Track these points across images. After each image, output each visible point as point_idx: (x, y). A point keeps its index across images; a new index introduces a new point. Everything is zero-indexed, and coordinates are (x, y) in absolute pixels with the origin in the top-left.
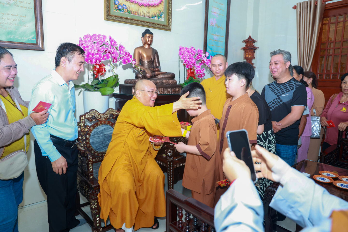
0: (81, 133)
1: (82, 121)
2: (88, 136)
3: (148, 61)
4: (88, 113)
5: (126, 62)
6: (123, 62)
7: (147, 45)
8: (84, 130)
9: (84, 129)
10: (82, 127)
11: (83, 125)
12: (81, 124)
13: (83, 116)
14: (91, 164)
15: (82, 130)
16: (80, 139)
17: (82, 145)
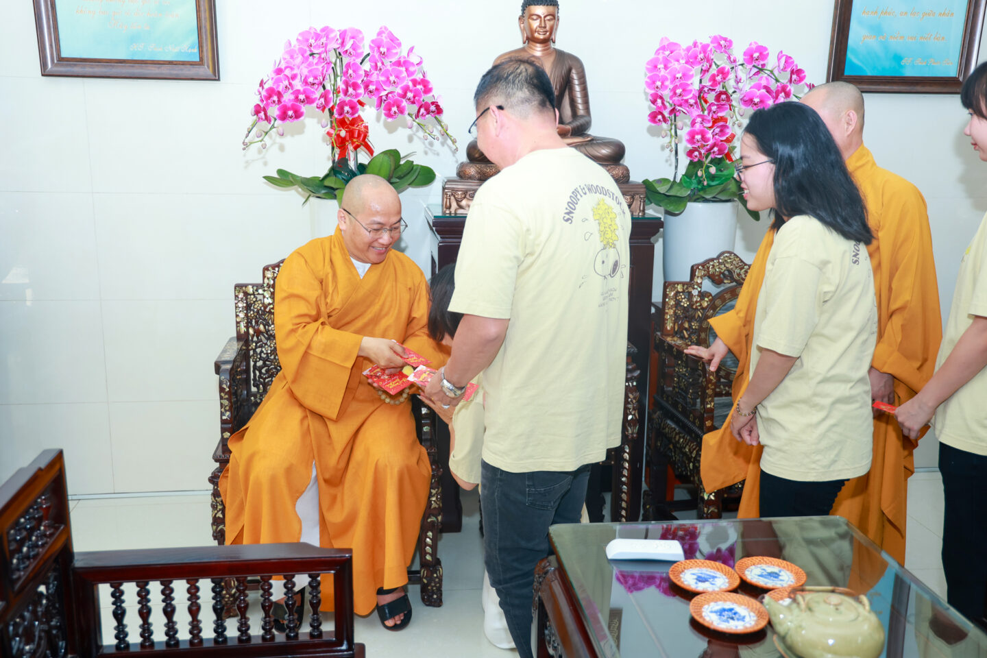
0: (264, 315)
1: (266, 281)
5: (393, 113)
6: (387, 113)
9: (271, 306)
10: (268, 299)
11: (268, 294)
12: (264, 291)
13: (271, 269)
14: (226, 401)
15: (267, 307)
16: (261, 332)
17: (267, 349)
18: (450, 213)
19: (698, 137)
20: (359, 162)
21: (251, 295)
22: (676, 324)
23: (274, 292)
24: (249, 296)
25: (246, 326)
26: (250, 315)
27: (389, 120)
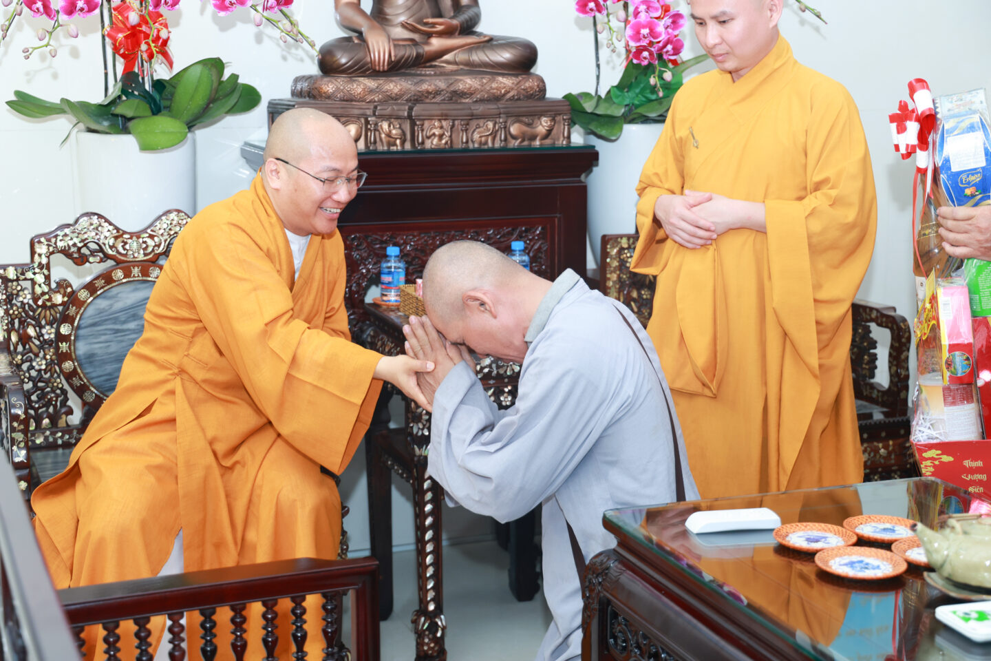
0: (34, 311)
1: (37, 259)
2: (65, 329)
4: (68, 226)
6: (218, 3)
8: (50, 300)
9: (47, 297)
10: (40, 285)
11: (40, 279)
12: (34, 274)
13: (44, 241)
14: (20, 433)
15: (40, 298)
16: (30, 338)
17: (40, 363)
19: (645, 31)
20: (155, 78)
21: (12, 281)
22: (622, 294)
23: (49, 275)
24: (10, 284)
25: (4, 330)
26: (11, 312)
27: (222, 14)
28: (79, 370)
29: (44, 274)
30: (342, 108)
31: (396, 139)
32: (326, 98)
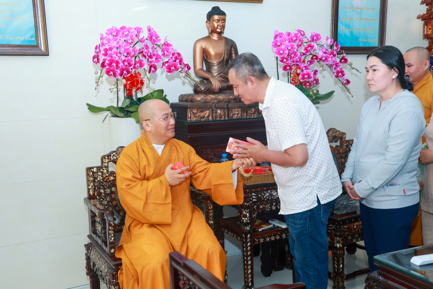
0: (102, 183)
1: (104, 164)
2: (113, 189)
3: (218, 62)
4: (115, 152)
5: (171, 70)
6: (168, 70)
7: (216, 34)
9: (107, 178)
10: (105, 174)
11: (105, 171)
12: (103, 170)
13: (106, 157)
14: (112, 231)
15: (105, 179)
16: (101, 193)
17: (105, 202)
18: (191, 121)
19: (306, 76)
20: (138, 97)
21: (95, 173)
23: (108, 170)
24: (95, 174)
25: (93, 191)
26: (95, 184)
27: (169, 74)
28: (118, 204)
29: (106, 170)
30: (204, 105)
31: (222, 115)
32: (198, 102)
